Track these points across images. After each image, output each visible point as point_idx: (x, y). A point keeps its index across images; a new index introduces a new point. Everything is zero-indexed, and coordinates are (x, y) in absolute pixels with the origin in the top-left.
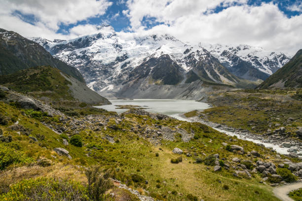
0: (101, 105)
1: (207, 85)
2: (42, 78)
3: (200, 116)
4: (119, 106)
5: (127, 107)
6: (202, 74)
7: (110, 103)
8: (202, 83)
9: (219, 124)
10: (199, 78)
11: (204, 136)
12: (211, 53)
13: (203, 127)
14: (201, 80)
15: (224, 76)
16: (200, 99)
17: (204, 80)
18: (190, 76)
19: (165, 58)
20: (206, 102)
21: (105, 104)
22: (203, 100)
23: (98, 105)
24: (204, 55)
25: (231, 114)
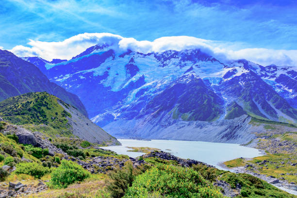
0: (108, 145)
1: (258, 123)
2: (36, 108)
3: (248, 166)
4: (132, 148)
5: (142, 150)
6: (249, 107)
7: (119, 144)
8: (250, 119)
9: (276, 179)
10: (246, 113)
11: (256, 193)
12: (263, 78)
13: (253, 181)
14: (249, 116)
15: (282, 111)
16: (247, 142)
17: (253, 115)
18: (233, 109)
19: (196, 84)
20: (255, 148)
21: (112, 145)
22: (251, 144)
23: (104, 145)
24: (253, 80)
25: (294, 165)
